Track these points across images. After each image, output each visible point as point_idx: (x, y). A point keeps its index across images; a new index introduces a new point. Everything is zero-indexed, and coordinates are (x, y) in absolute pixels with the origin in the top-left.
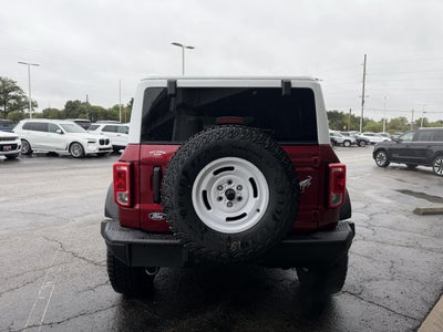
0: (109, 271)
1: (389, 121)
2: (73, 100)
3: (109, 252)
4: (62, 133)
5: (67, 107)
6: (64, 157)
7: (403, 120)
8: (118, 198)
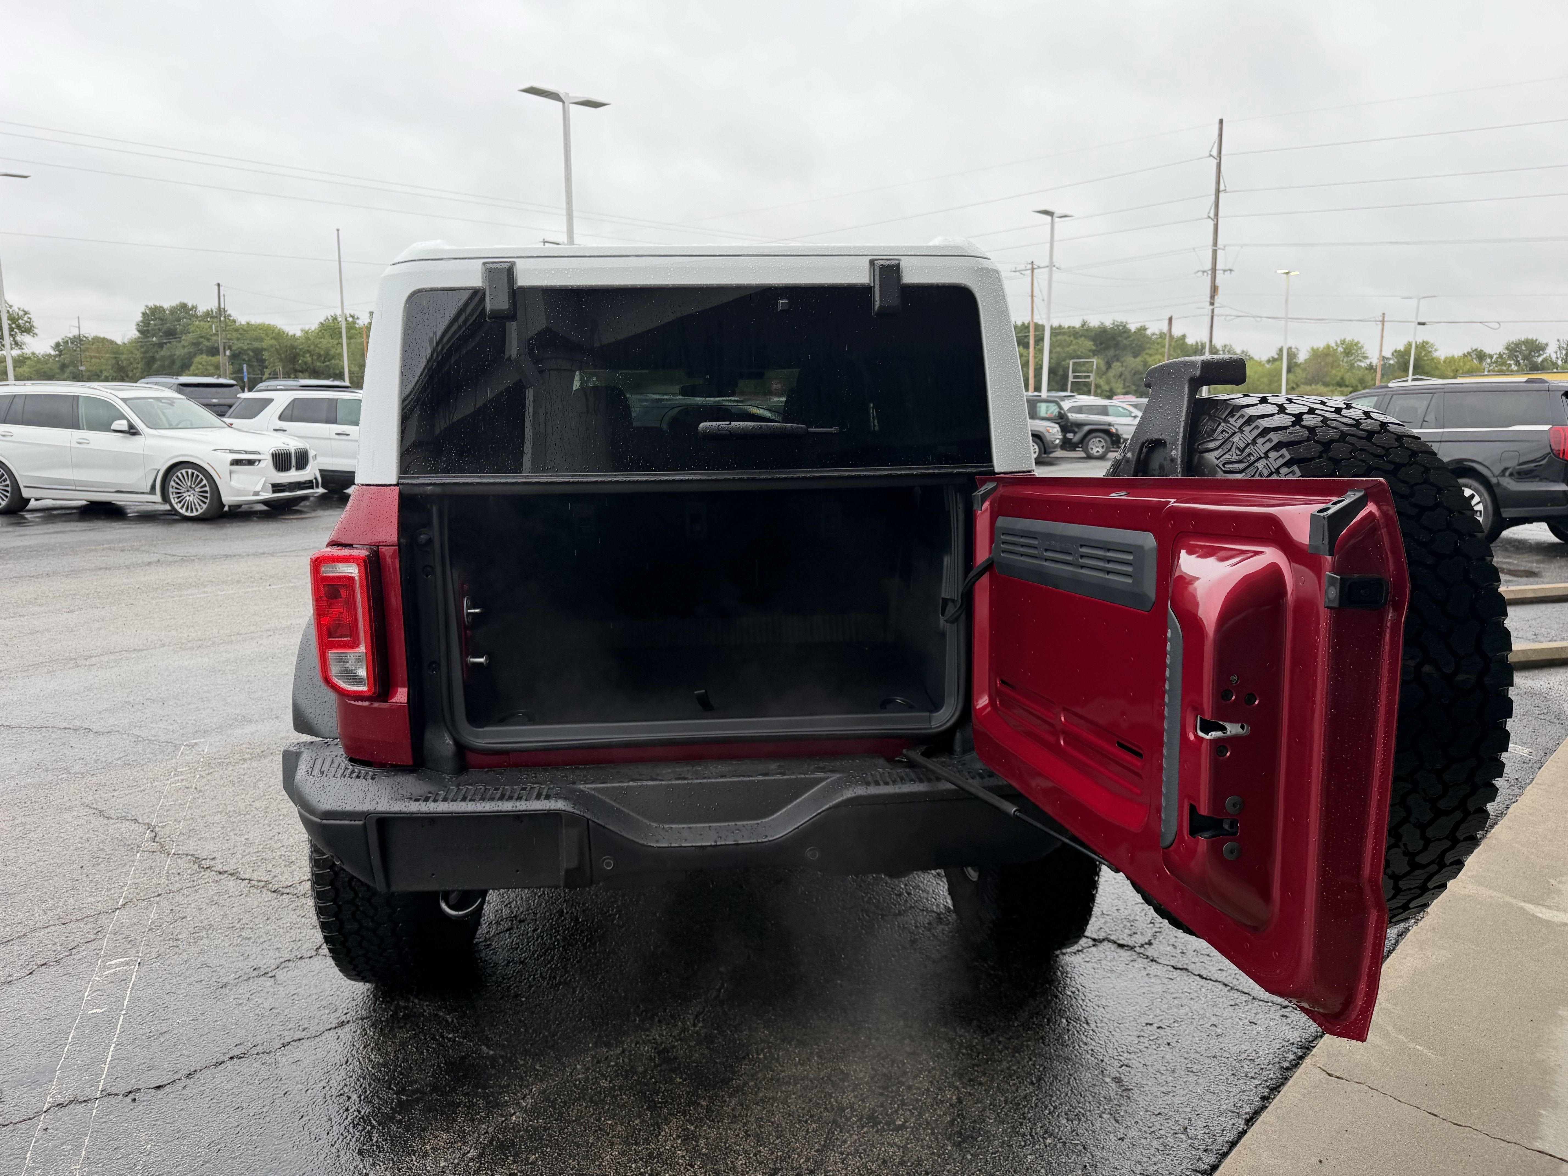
0: (320, 911)
1: (1302, 357)
2: (168, 303)
3: (315, 850)
4: (132, 431)
5: (145, 329)
6: (148, 517)
7: (1351, 349)
8: (334, 670)
